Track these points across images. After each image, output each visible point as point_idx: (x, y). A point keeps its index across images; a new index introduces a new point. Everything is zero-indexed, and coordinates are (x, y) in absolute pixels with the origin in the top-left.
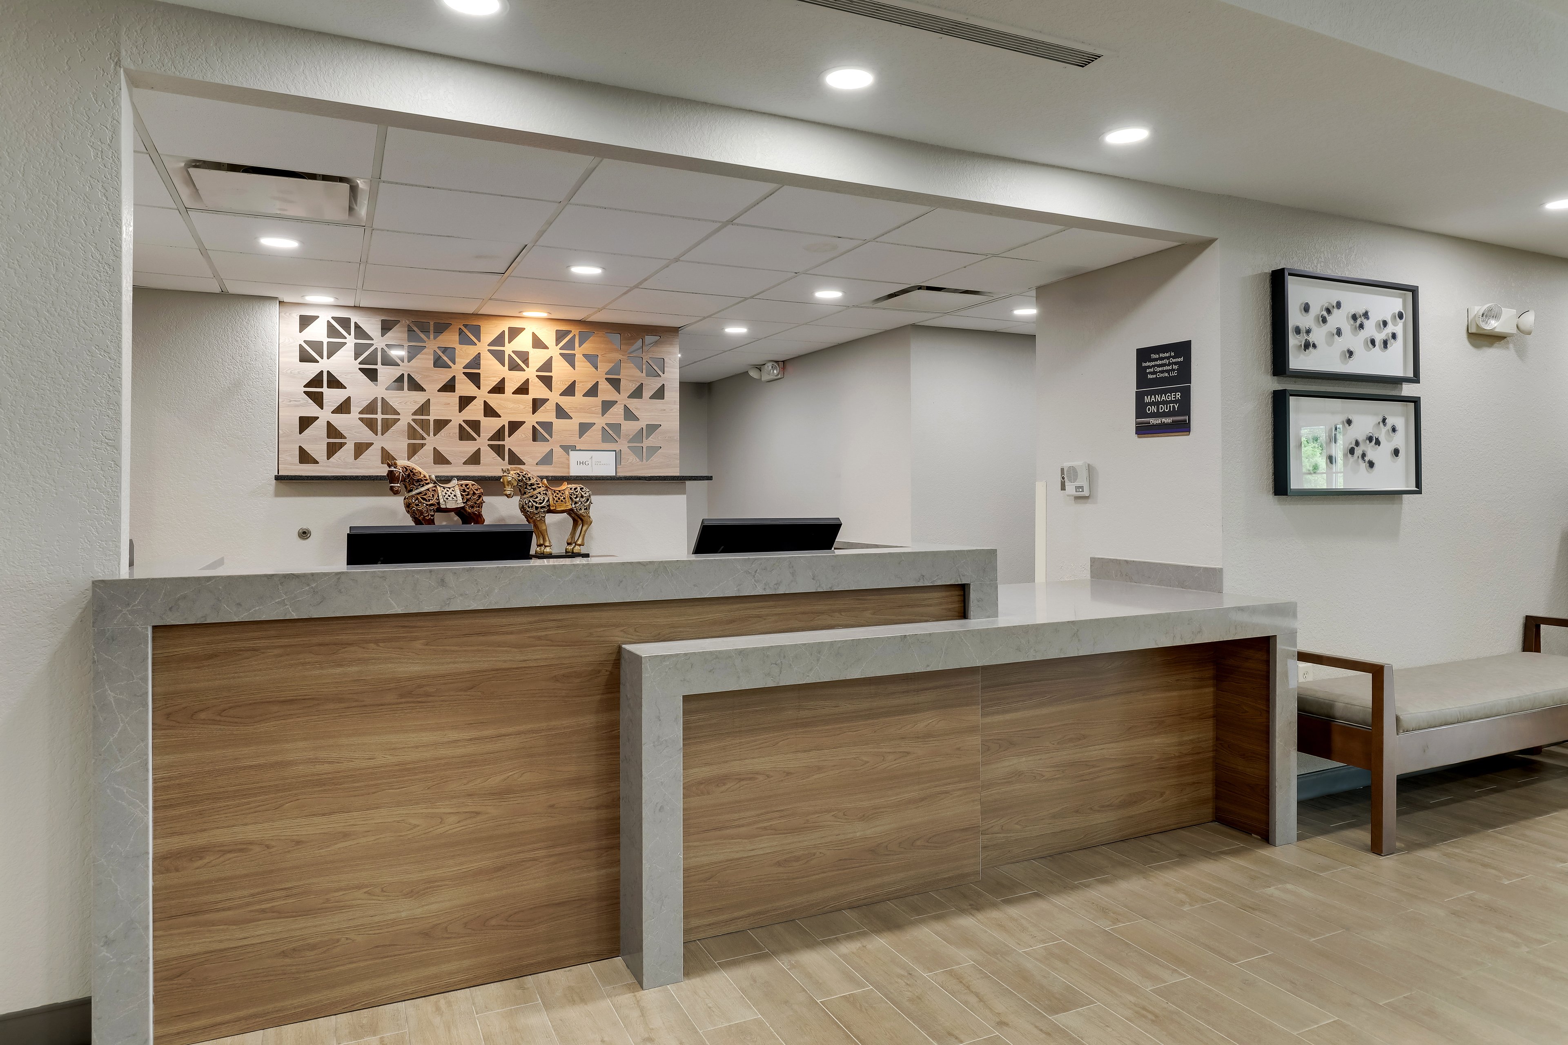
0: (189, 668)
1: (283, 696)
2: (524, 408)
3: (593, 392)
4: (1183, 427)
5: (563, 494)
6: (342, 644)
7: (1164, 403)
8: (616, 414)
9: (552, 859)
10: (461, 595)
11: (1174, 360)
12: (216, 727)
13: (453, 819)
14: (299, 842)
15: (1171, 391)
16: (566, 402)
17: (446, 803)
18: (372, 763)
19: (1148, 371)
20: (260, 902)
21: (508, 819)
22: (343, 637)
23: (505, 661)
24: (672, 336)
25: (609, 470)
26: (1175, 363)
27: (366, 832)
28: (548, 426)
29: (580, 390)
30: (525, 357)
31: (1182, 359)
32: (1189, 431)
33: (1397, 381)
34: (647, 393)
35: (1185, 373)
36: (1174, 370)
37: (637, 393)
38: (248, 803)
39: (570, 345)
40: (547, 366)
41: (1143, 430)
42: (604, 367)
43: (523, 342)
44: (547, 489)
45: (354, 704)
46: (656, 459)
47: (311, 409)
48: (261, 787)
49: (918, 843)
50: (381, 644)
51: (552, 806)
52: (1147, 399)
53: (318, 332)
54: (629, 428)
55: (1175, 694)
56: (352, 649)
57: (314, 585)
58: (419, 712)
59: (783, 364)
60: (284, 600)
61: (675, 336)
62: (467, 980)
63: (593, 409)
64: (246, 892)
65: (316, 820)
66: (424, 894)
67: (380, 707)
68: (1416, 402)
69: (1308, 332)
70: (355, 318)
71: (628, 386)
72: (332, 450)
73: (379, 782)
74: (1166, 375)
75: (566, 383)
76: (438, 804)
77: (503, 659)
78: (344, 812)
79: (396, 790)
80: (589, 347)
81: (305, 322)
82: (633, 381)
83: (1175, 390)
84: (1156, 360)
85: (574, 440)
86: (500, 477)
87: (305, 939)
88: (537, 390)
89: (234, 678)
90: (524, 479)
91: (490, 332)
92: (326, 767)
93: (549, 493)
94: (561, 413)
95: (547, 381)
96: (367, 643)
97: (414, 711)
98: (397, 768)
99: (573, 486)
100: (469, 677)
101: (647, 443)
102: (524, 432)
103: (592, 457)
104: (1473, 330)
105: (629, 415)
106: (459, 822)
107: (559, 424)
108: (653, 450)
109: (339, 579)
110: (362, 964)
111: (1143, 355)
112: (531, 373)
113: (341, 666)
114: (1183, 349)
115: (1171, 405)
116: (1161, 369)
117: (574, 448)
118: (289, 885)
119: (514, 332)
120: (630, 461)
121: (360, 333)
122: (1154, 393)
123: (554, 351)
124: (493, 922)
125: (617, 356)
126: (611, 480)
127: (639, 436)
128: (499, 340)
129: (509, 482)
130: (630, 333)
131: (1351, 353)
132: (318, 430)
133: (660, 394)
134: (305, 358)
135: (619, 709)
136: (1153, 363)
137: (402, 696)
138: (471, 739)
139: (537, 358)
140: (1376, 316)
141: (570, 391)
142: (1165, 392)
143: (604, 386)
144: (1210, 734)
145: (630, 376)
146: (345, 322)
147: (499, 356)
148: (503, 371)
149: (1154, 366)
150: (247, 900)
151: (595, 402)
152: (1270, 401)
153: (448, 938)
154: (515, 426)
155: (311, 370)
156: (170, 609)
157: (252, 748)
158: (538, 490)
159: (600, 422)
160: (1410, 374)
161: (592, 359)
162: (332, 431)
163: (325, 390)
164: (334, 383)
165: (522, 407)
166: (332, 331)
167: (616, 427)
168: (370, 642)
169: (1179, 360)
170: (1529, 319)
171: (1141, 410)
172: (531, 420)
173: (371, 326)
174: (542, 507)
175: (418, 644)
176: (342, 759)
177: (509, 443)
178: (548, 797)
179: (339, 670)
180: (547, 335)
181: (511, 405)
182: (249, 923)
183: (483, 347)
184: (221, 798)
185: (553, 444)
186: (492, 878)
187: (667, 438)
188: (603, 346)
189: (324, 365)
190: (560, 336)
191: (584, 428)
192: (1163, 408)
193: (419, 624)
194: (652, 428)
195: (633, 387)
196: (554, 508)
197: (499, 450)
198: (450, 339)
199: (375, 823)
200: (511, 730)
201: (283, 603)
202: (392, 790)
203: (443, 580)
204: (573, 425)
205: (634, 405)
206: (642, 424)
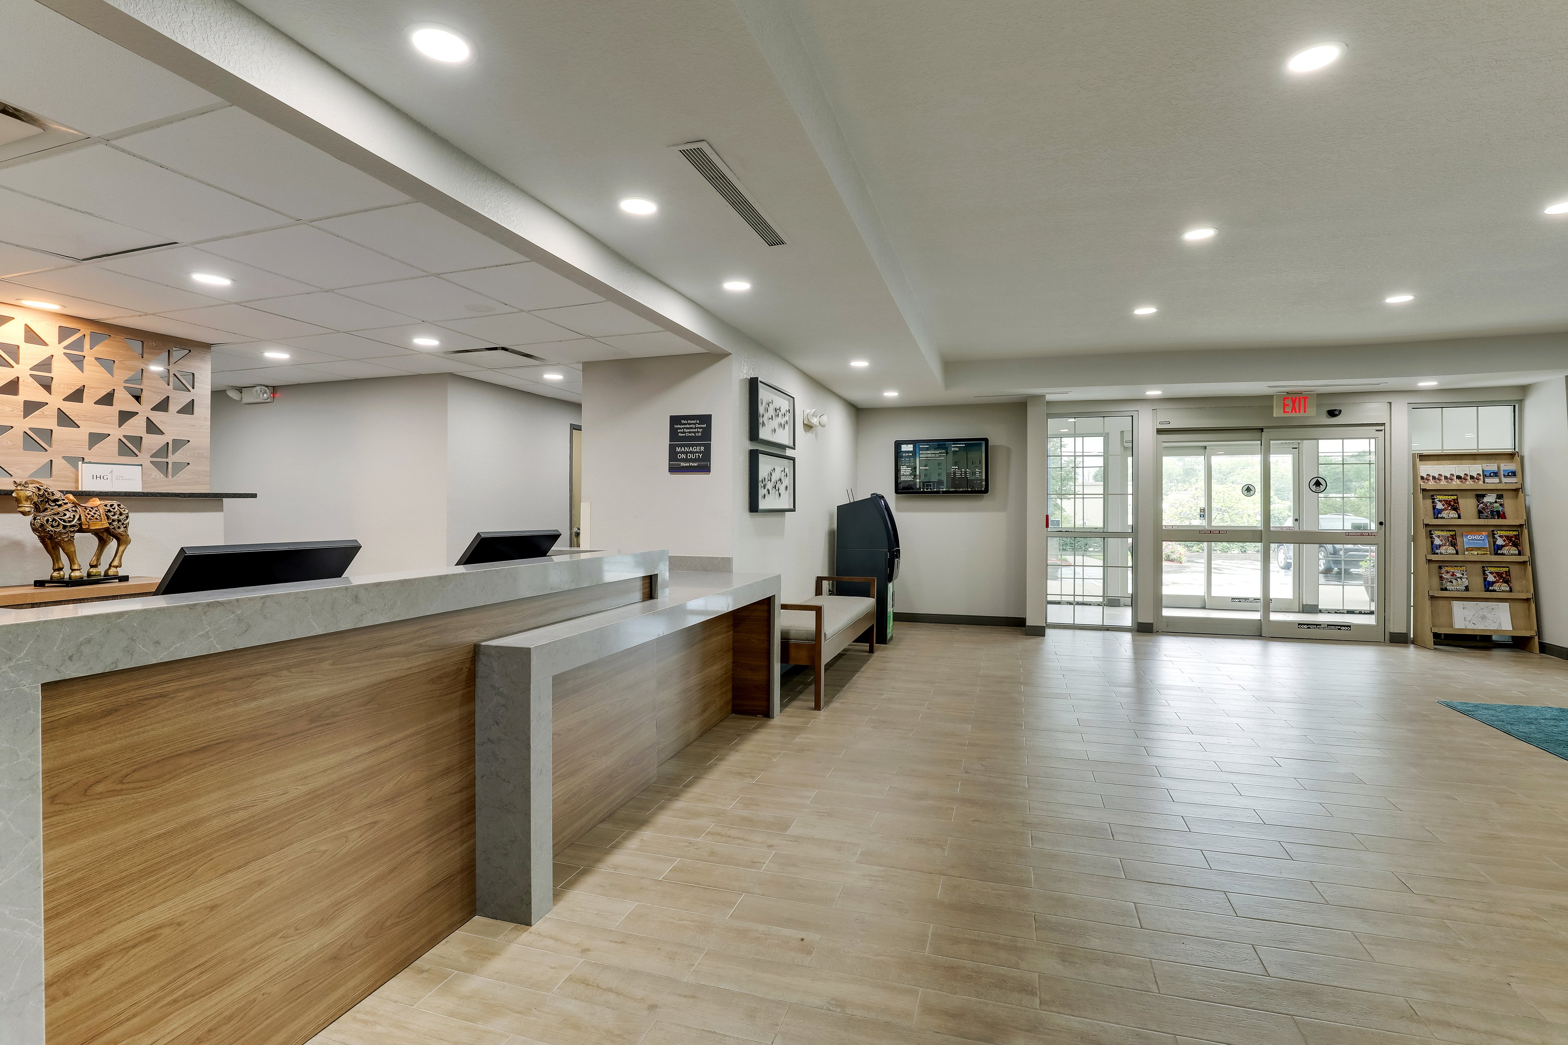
0: (81, 732)
1: (195, 744)
2: (12, 411)
3: (107, 399)
4: (705, 468)
5: (96, 511)
6: (256, 675)
7: (691, 452)
8: (136, 427)
9: (430, 848)
10: (372, 610)
11: (699, 426)
12: (116, 798)
13: (356, 834)
14: (214, 907)
15: (697, 445)
16: (70, 408)
17: (351, 821)
18: (285, 798)
19: (679, 431)
20: (172, 992)
21: (398, 821)
22: (258, 668)
23: (395, 671)
24: (204, 351)
25: (137, 487)
26: (700, 428)
27: (280, 873)
28: (45, 433)
29: (90, 396)
30: (13, 351)
31: (705, 426)
32: (710, 472)
33: (783, 447)
34: (174, 407)
35: (707, 435)
36: (699, 432)
37: (163, 406)
38: (157, 880)
39: (78, 345)
40: (46, 364)
41: (673, 469)
42: (122, 374)
43: (10, 333)
44: (75, 505)
45: (268, 738)
46: (182, 475)
48: (172, 857)
49: (630, 763)
50: (293, 670)
51: (430, 799)
52: (678, 449)
54: (152, 442)
55: (720, 637)
56: (266, 679)
57: (239, 612)
58: (327, 734)
59: (274, 389)
60: (208, 632)
61: (207, 352)
62: (369, 987)
63: (108, 419)
64: (154, 988)
65: (231, 876)
66: (333, 918)
67: (293, 737)
68: (793, 459)
69: (764, 417)
71: (151, 398)
73: (292, 816)
74: (693, 435)
75: (72, 387)
76: (344, 823)
77: (394, 669)
78: (258, 859)
79: (307, 821)
80: (102, 350)
82: (158, 393)
83: (700, 445)
84: (686, 424)
85: (82, 450)
86: (12, 492)
87: (222, 1013)
88: (31, 391)
89: (138, 734)
90: (46, 493)
92: (242, 815)
93: (79, 509)
94: (64, 419)
95: (45, 383)
96: (280, 671)
97: (322, 734)
98: (308, 797)
99: (109, 503)
100: (369, 691)
101: (172, 459)
102: (14, 439)
103: (112, 471)
104: (806, 422)
105: (152, 428)
106: (361, 836)
107: (60, 433)
108: (179, 467)
109: (264, 603)
110: (277, 1015)
111: (675, 420)
112: (22, 370)
113: (254, 699)
114: (706, 420)
115: (697, 454)
116: (689, 430)
117: (83, 460)
118: (202, 960)
120: (153, 476)
122: (684, 446)
123: (55, 348)
124: (388, 923)
125: (137, 364)
126: (144, 496)
127: (164, 450)
129: (28, 498)
130: (155, 343)
131: (775, 430)
133: (189, 409)
135: (475, 701)
136: (683, 426)
137: (312, 721)
138: (370, 752)
139: (31, 355)
140: (783, 411)
141: (77, 396)
142: (693, 446)
143: (121, 395)
144: (731, 660)
145: (154, 389)
149: (684, 428)
150: (156, 996)
151: (112, 412)
152: (747, 455)
153: (353, 954)
156: (70, 658)
157: (160, 813)
158: (65, 507)
159: (117, 433)
160: (792, 445)
161: (107, 364)
165: (8, 409)
167: (138, 441)
168: (280, 669)
169: (703, 426)
170: (824, 419)
171: (673, 455)
172: (21, 425)
174: (71, 526)
175: (326, 665)
176: (256, 801)
178: (427, 791)
179: (253, 704)
180: (48, 330)
182: (159, 1022)
184: (123, 885)
185: (55, 453)
186: (387, 882)
187: (196, 455)
188: (121, 351)
190: (64, 333)
192: (690, 456)
193: (327, 644)
194: (179, 444)
195: (158, 399)
196: (87, 527)
199: (289, 861)
200: (400, 735)
201: (207, 635)
202: (304, 822)
203: (356, 597)
204: (81, 434)
205: (158, 418)
206: (168, 438)
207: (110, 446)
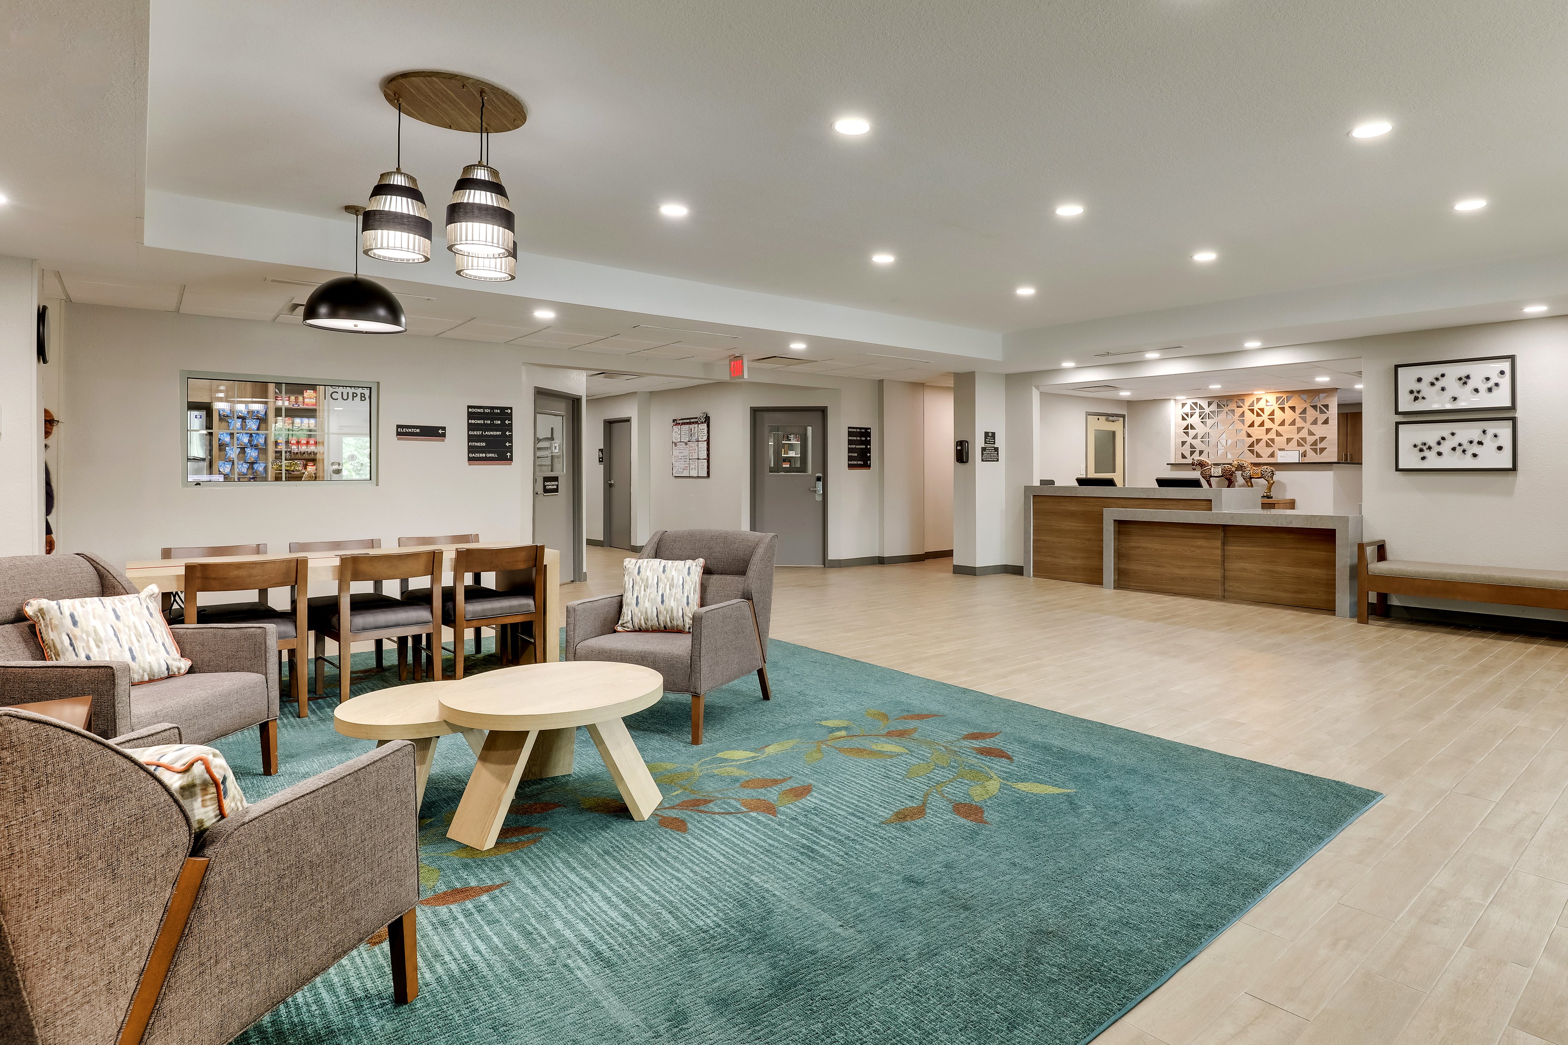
2: (1263, 433)
3: (1293, 423)
5: (1259, 470)
16: (1280, 429)
24: (1334, 392)
25: (1296, 460)
28: (1272, 440)
29: (1287, 423)
30: (1262, 410)
34: (1320, 422)
37: (1315, 422)
39: (1283, 403)
40: (1272, 413)
42: (1298, 411)
43: (1262, 404)
44: (1250, 468)
46: (1324, 453)
47: (1185, 438)
53: (1187, 409)
54: (1311, 439)
63: (1293, 431)
68: (1513, 420)
69: (1419, 392)
70: (1199, 402)
71: (1310, 419)
72: (1192, 453)
75: (1281, 420)
80: (1291, 403)
81: (1184, 405)
82: (1313, 417)
85: (1284, 446)
88: (1268, 424)
90: (1240, 464)
91: (1248, 401)
93: (1251, 470)
94: (1278, 434)
95: (1272, 420)
99: (1267, 467)
101: (1319, 446)
102: (1262, 443)
105: (1311, 433)
107: (1277, 439)
108: (1322, 450)
112: (1265, 417)
117: (1283, 450)
119: (1258, 400)
120: (1308, 455)
121: (1201, 408)
123: (1276, 407)
125: (1304, 405)
126: (1295, 464)
127: (1315, 443)
128: (1252, 404)
129: (1235, 466)
130: (1314, 394)
131: (1455, 398)
132: (1187, 445)
133: (1326, 422)
134: (1184, 419)
139: (1268, 411)
141: (1282, 424)
143: (1298, 420)
145: (1311, 414)
146: (1195, 404)
147: (1252, 411)
148: (1253, 417)
151: (1294, 428)
152: (1393, 428)
154: (1258, 441)
155: (1185, 423)
158: (1246, 469)
159: (1296, 437)
160: (1511, 406)
161: (1293, 408)
162: (1192, 446)
163: (1189, 430)
164: (1192, 427)
165: (1261, 432)
166: (1192, 408)
167: (1304, 439)
172: (1265, 438)
173: (1204, 404)
174: (1247, 476)
177: (1256, 448)
180: (1273, 399)
181: (1257, 432)
183: (1246, 408)
185: (1275, 448)
187: (1331, 443)
188: (1299, 401)
189: (1189, 421)
190: (1278, 399)
191: (1289, 440)
194: (1322, 439)
195: (1313, 419)
197: (1252, 451)
198: (1233, 406)
204: (1284, 439)
205: (1313, 428)
206: (1317, 437)
207: (1294, 443)
